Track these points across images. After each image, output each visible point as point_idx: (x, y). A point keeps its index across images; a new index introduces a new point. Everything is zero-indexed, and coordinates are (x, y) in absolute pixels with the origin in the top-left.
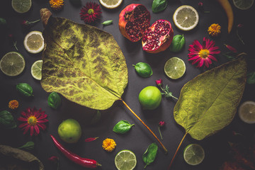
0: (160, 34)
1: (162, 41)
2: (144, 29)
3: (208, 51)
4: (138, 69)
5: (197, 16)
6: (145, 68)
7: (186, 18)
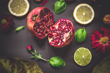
0: (64, 31)
1: (66, 38)
2: (49, 27)
3: (107, 38)
4: (52, 63)
5: (93, 11)
6: (58, 62)
7: (84, 14)
